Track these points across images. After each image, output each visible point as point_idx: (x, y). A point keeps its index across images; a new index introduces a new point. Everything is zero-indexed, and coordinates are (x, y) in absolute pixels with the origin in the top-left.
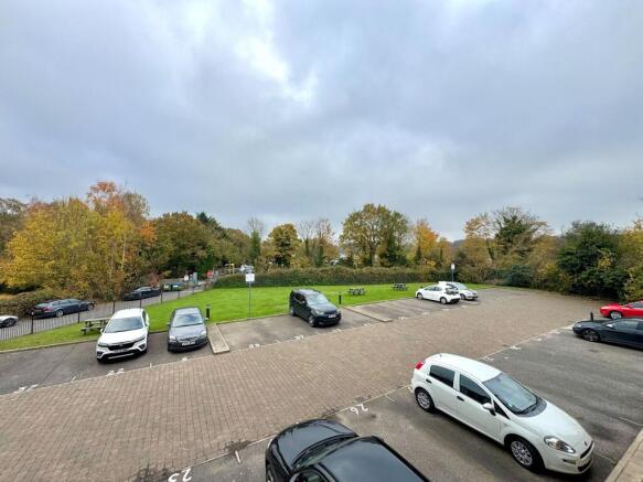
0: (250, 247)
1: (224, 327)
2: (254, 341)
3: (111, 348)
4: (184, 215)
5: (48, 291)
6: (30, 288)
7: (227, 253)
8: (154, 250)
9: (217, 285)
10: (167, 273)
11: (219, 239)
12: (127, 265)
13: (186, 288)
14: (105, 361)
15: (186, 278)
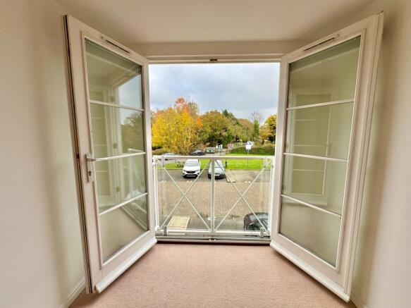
0: (252, 130)
1: (233, 172)
2: (248, 180)
3: (188, 172)
4: (216, 112)
5: (164, 149)
6: (159, 148)
7: (239, 134)
8: (202, 132)
9: (233, 152)
10: (208, 144)
11: (234, 125)
12: (191, 139)
13: (217, 152)
14: (186, 177)
15: (217, 147)
